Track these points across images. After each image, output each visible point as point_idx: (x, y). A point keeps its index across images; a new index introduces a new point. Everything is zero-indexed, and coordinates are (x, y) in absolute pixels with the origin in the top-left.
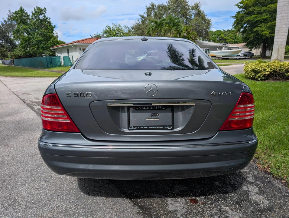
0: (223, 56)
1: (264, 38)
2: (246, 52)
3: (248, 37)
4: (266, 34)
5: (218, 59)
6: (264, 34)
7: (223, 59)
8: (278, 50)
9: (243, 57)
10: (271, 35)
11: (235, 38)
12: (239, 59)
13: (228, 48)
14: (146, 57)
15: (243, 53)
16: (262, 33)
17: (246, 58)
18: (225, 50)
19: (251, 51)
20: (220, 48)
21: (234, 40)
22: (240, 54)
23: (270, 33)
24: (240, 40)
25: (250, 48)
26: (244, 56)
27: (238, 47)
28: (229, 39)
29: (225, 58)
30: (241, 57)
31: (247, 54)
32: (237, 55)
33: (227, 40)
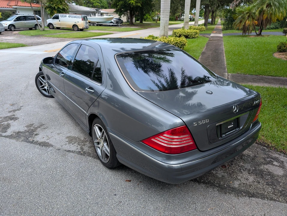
0: (97, 23)
1: (132, 6)
2: (117, 19)
3: (117, 5)
4: (133, 3)
5: (93, 25)
6: (131, 3)
7: (97, 25)
8: (164, 27)
9: (116, 24)
10: (137, 4)
11: (101, 2)
12: (112, 26)
13: (101, 14)
14: (14, 22)
15: (116, 20)
16: (129, 2)
17: (119, 25)
18: (98, 16)
19: (120, 18)
20: (94, 13)
21: (100, 4)
22: (112, 21)
23: (136, 3)
24: (106, 5)
25: (119, 15)
26: (117, 22)
27: (108, 12)
28: (96, 3)
29: (99, 25)
30: (114, 24)
31: (118, 21)
32: (110, 21)
33: (94, 3)
